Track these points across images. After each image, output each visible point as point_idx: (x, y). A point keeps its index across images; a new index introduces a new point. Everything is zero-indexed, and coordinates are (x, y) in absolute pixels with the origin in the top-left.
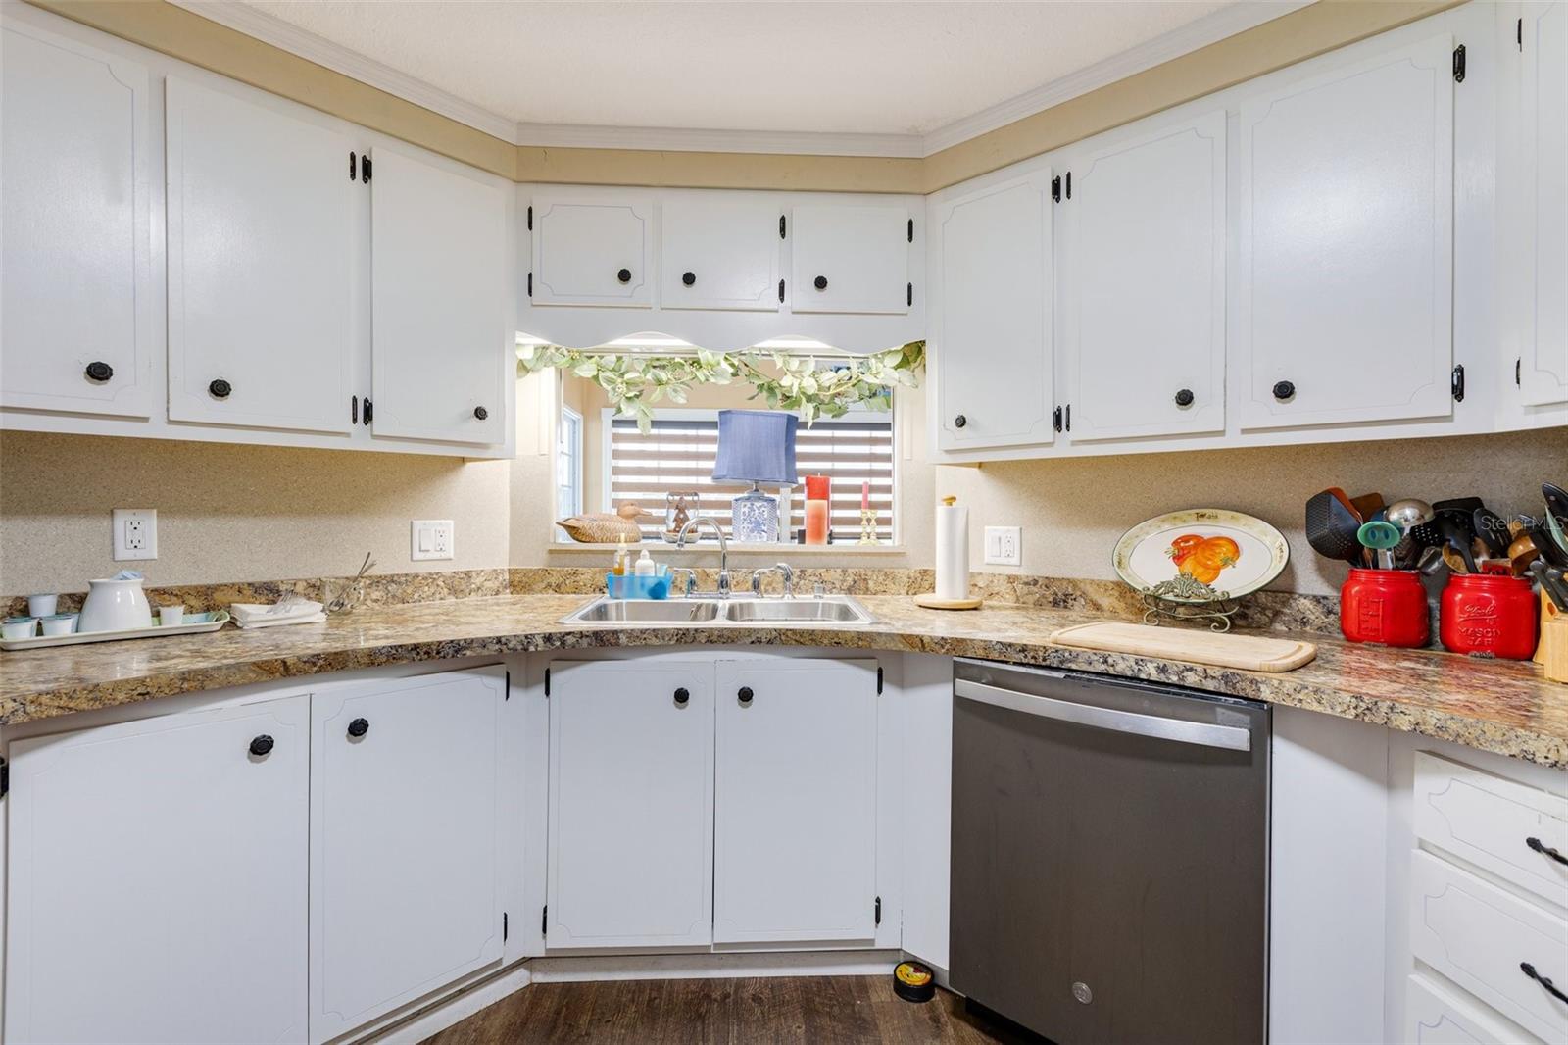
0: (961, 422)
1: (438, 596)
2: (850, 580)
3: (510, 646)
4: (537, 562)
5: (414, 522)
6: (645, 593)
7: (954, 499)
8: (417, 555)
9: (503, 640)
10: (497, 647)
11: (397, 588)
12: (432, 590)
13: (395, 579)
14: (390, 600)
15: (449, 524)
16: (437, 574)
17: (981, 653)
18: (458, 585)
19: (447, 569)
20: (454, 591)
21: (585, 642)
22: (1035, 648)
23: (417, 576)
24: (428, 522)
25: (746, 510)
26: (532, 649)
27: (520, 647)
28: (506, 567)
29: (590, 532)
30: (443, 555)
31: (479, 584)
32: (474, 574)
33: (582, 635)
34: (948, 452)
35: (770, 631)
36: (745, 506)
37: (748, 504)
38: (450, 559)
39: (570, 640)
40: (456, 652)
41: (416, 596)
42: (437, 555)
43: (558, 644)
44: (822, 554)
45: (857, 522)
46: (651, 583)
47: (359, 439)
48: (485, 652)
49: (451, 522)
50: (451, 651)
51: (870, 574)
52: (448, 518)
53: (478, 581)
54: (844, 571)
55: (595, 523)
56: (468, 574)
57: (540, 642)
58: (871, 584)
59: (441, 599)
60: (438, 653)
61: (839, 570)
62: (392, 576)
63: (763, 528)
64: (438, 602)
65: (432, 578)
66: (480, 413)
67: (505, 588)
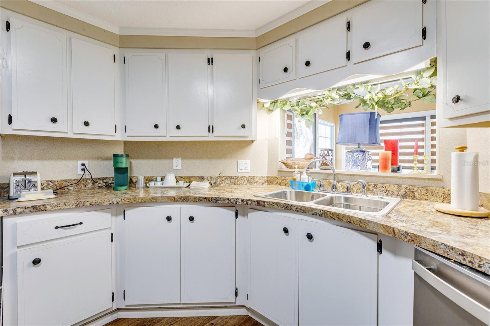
0: (457, 99)
1: (244, 183)
2: (403, 191)
3: (231, 201)
4: (275, 174)
5: (238, 161)
6: (303, 188)
7: (466, 148)
8: (239, 171)
9: (229, 199)
10: (228, 201)
11: (234, 180)
12: (243, 181)
13: (232, 177)
14: (231, 183)
15: (248, 162)
16: (244, 176)
17: (431, 248)
18: (251, 180)
19: (247, 175)
20: (249, 182)
21: (254, 203)
22: (473, 256)
23: (238, 177)
24: (242, 161)
25: (351, 156)
26: (238, 203)
27: (234, 202)
28: (266, 175)
29: (290, 165)
30: (247, 171)
31: (257, 181)
32: (255, 177)
33: (253, 201)
34: (451, 119)
35: (320, 210)
36: (350, 154)
37: (352, 154)
38: (249, 172)
39: (249, 202)
40: (217, 201)
41: (238, 183)
42: (245, 171)
43: (245, 203)
44: (387, 177)
45: (412, 161)
46: (305, 184)
47: (211, 138)
48: (224, 202)
49: (249, 161)
50: (215, 201)
51: (416, 189)
52: (248, 160)
53: (257, 180)
54: (400, 186)
56: (253, 177)
57: (240, 201)
58: (417, 195)
59: (245, 184)
60: (212, 201)
61: (396, 186)
62: (232, 176)
63: (359, 164)
64: (244, 185)
65: (243, 178)
66: (243, 126)
67: (266, 182)
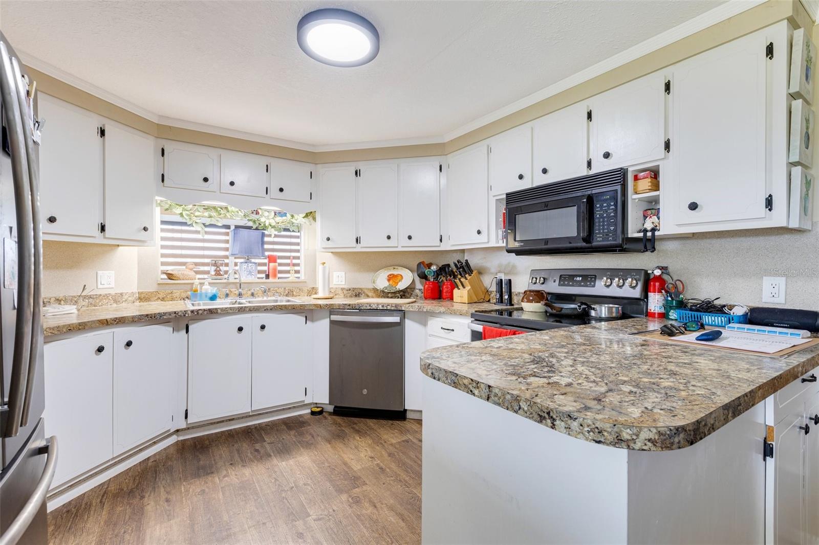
0: (328, 239)
1: (109, 304)
2: (287, 292)
4: (152, 288)
5: (99, 272)
6: (207, 299)
7: (324, 263)
8: (100, 286)
11: (93, 300)
12: (107, 301)
13: (92, 296)
14: (90, 305)
15: (112, 273)
16: (109, 294)
18: (117, 298)
19: (113, 292)
20: (116, 301)
23: (101, 295)
24: (104, 272)
25: (246, 267)
28: (135, 290)
29: (178, 276)
30: (111, 286)
31: (126, 299)
32: (124, 294)
34: (325, 248)
37: (246, 265)
38: (112, 288)
41: (100, 304)
42: (108, 286)
46: (210, 295)
47: (97, 239)
49: (113, 272)
51: (294, 289)
52: (112, 271)
53: (125, 297)
54: (285, 289)
55: (180, 272)
56: (121, 294)
59: (111, 305)
62: (91, 295)
64: (109, 306)
65: (107, 296)
66: (145, 229)
67: (137, 300)
